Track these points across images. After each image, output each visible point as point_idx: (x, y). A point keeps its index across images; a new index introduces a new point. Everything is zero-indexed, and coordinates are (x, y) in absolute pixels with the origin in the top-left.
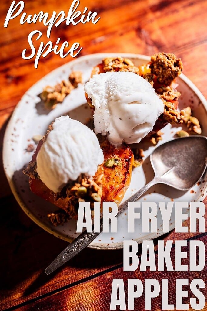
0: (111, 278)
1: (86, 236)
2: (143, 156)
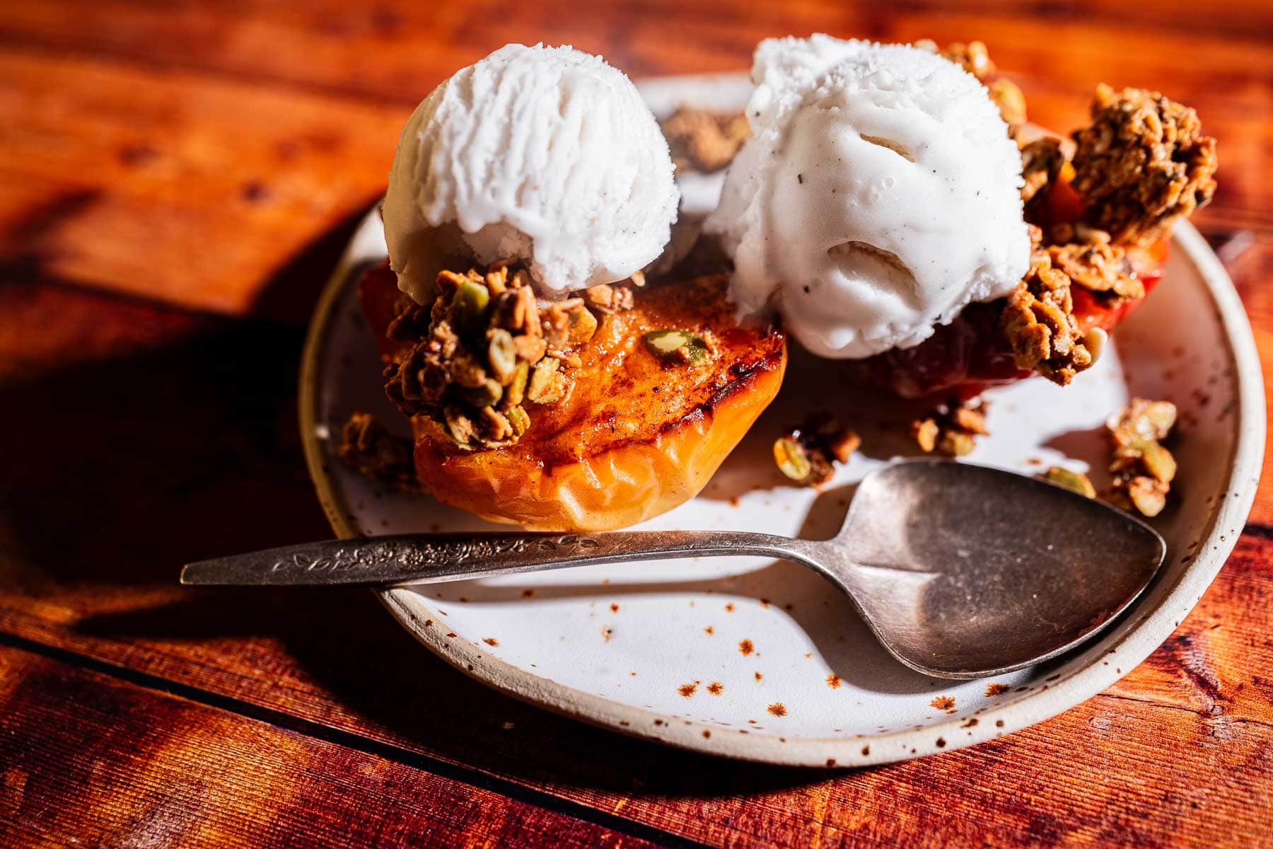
0: (376, 782)
1: (408, 551)
2: (843, 457)
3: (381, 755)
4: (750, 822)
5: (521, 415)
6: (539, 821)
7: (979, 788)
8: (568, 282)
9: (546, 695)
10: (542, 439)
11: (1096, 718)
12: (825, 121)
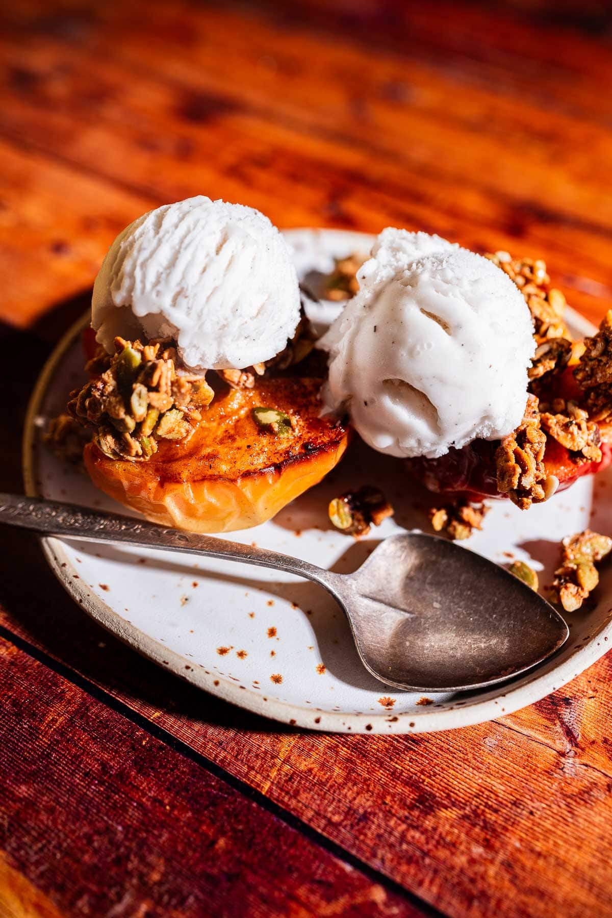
1: (65, 514)
2: (378, 521)
3: (14, 644)
4: (236, 748)
5: (150, 443)
6: (100, 712)
7: (394, 764)
8: (200, 363)
9: (122, 631)
10: (163, 462)
11: (489, 738)
12: (401, 294)
